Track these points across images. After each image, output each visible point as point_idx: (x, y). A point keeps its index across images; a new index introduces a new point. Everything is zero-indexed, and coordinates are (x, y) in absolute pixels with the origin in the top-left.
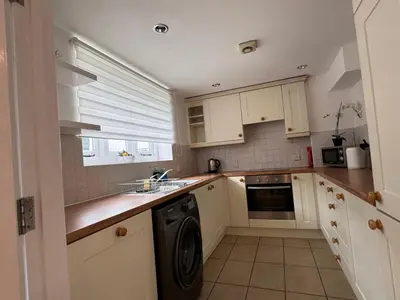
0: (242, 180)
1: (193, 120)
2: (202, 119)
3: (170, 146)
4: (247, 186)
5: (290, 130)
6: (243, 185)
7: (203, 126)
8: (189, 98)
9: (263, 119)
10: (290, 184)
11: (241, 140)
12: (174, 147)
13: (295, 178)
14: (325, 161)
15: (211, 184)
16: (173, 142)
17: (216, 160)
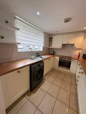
0: (58, 58)
1: (50, 41)
2: (52, 41)
3: (42, 47)
4: (59, 60)
5: (75, 47)
6: (59, 59)
7: (52, 43)
8: (50, 35)
9: (68, 43)
10: (71, 62)
11: (61, 48)
12: (43, 47)
13: (73, 60)
14: (83, 57)
15: (50, 58)
16: (43, 46)
17: (54, 52)
